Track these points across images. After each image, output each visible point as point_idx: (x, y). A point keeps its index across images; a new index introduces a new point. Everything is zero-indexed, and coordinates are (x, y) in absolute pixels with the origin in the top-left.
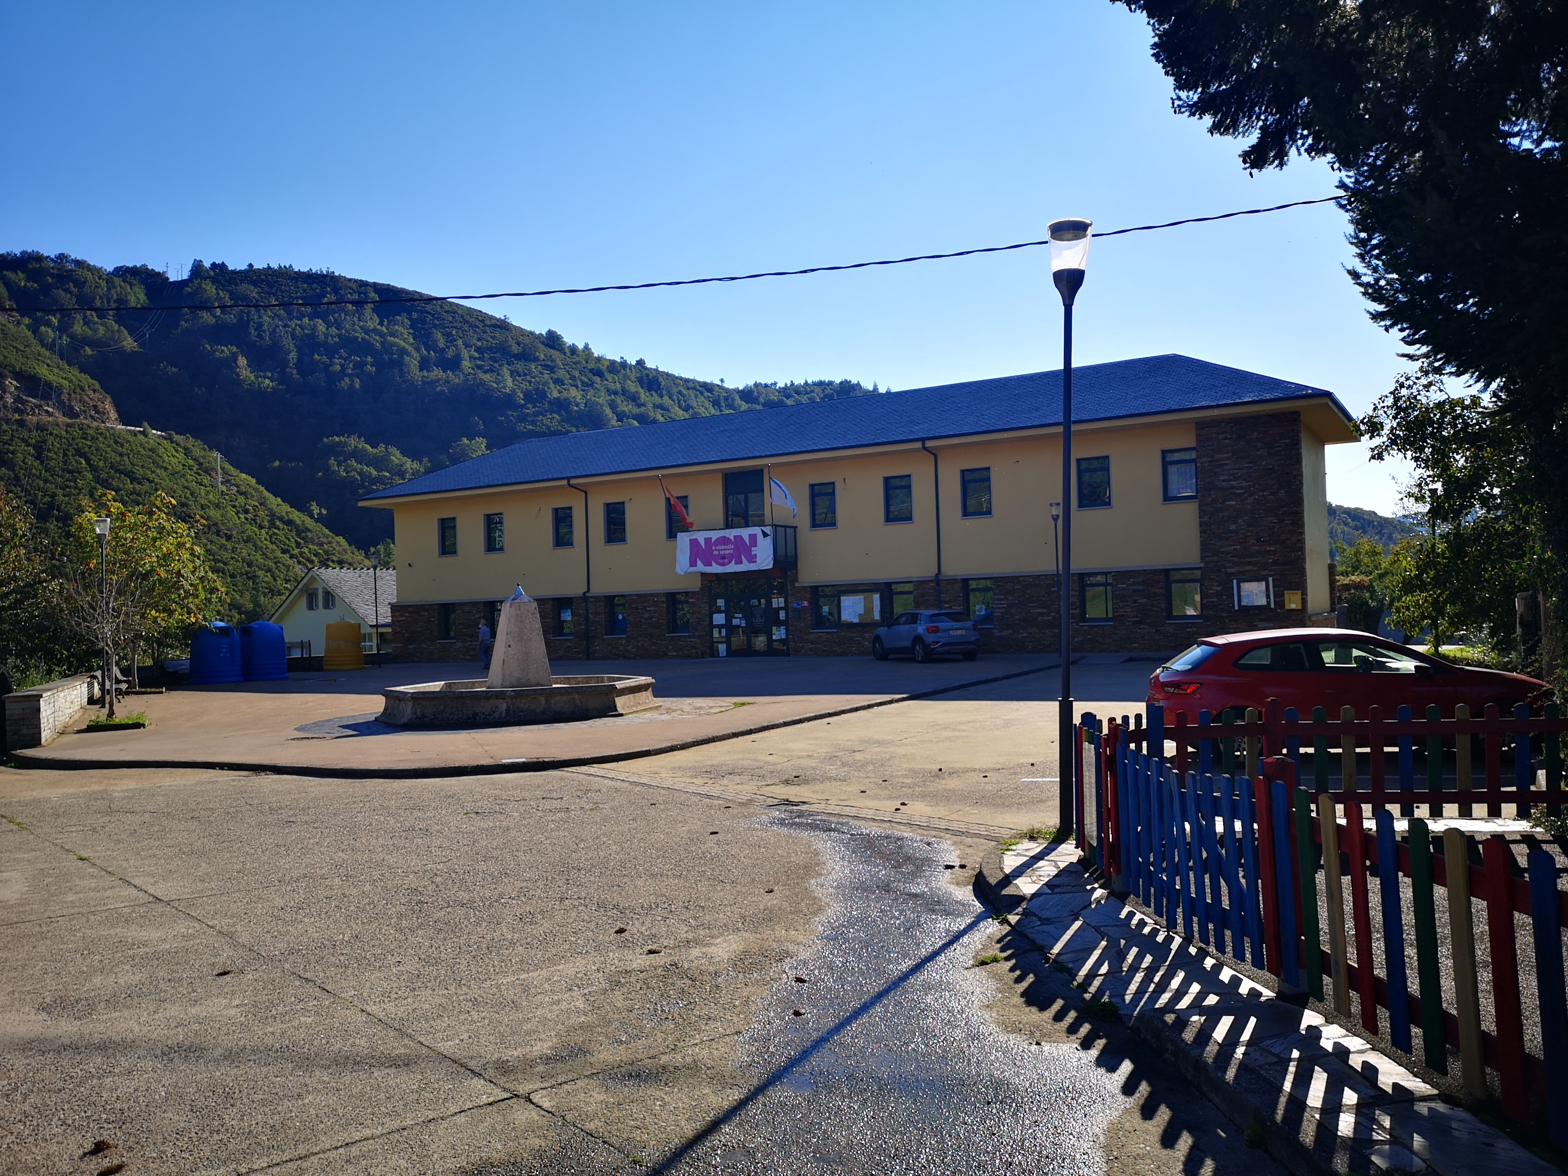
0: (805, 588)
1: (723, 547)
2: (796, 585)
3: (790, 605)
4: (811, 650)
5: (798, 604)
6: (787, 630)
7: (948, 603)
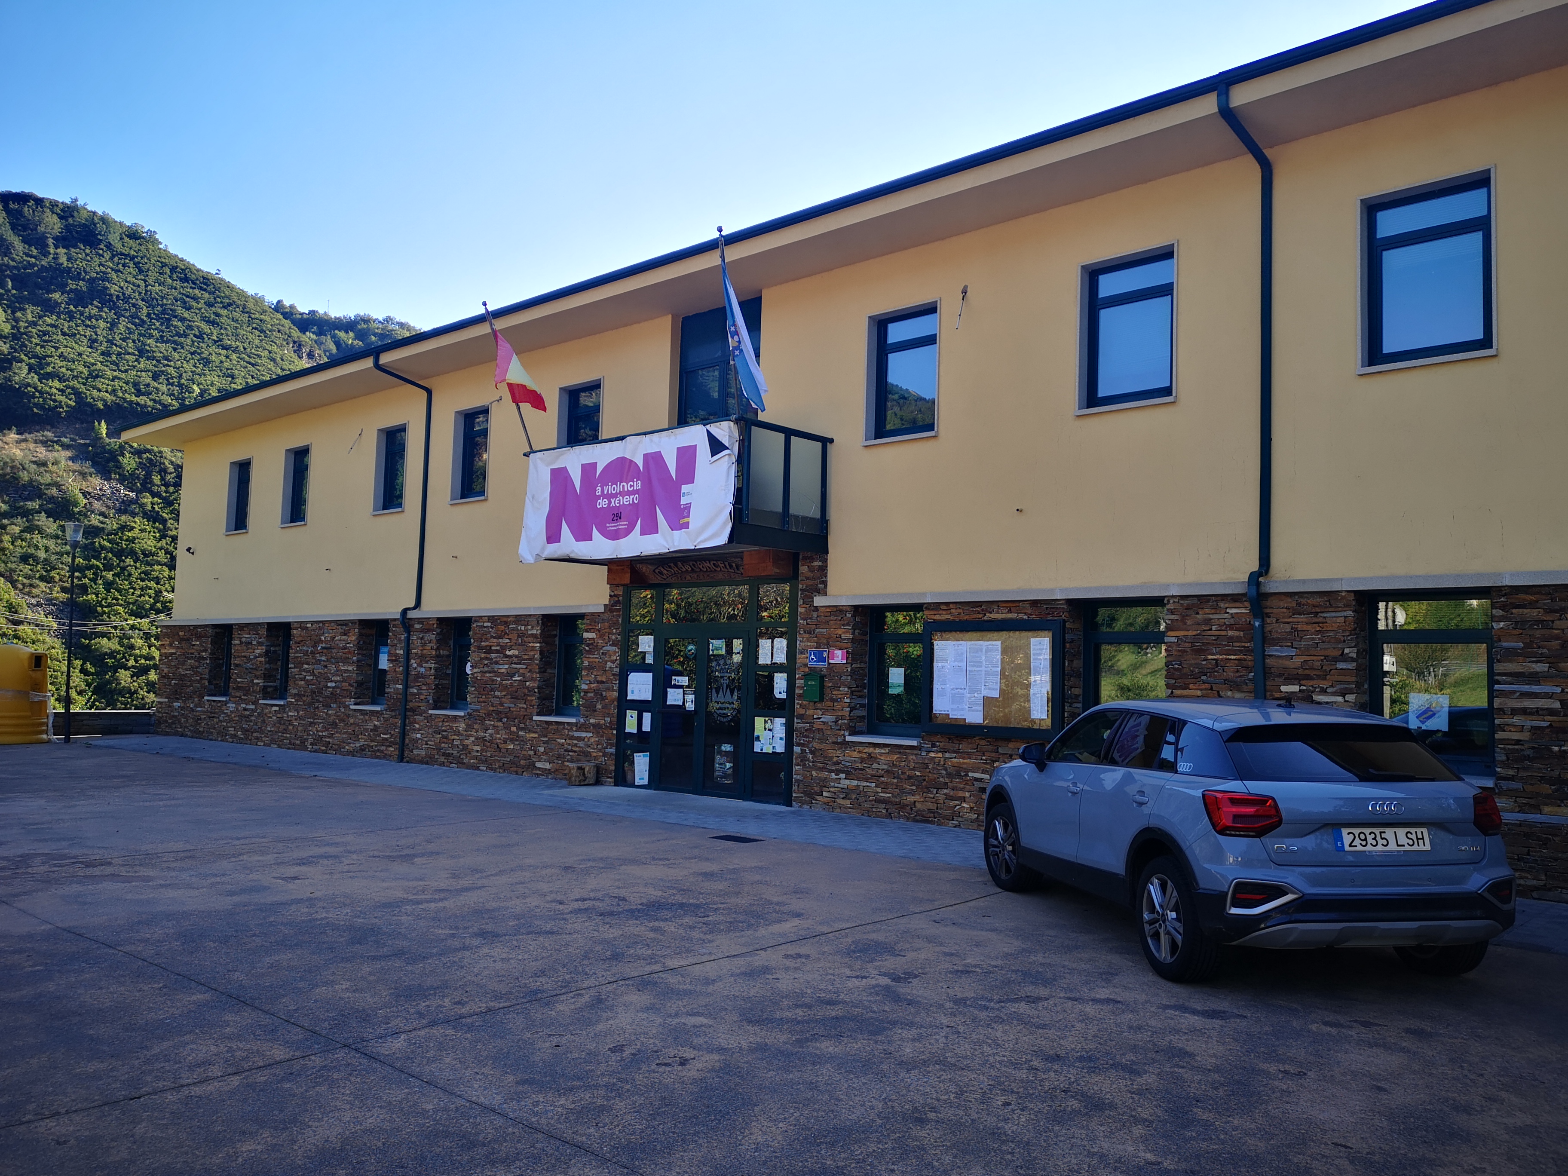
0: (838, 610)
1: (620, 488)
2: (819, 601)
3: (800, 659)
4: (847, 793)
5: (821, 659)
6: (790, 730)
7: (1303, 682)
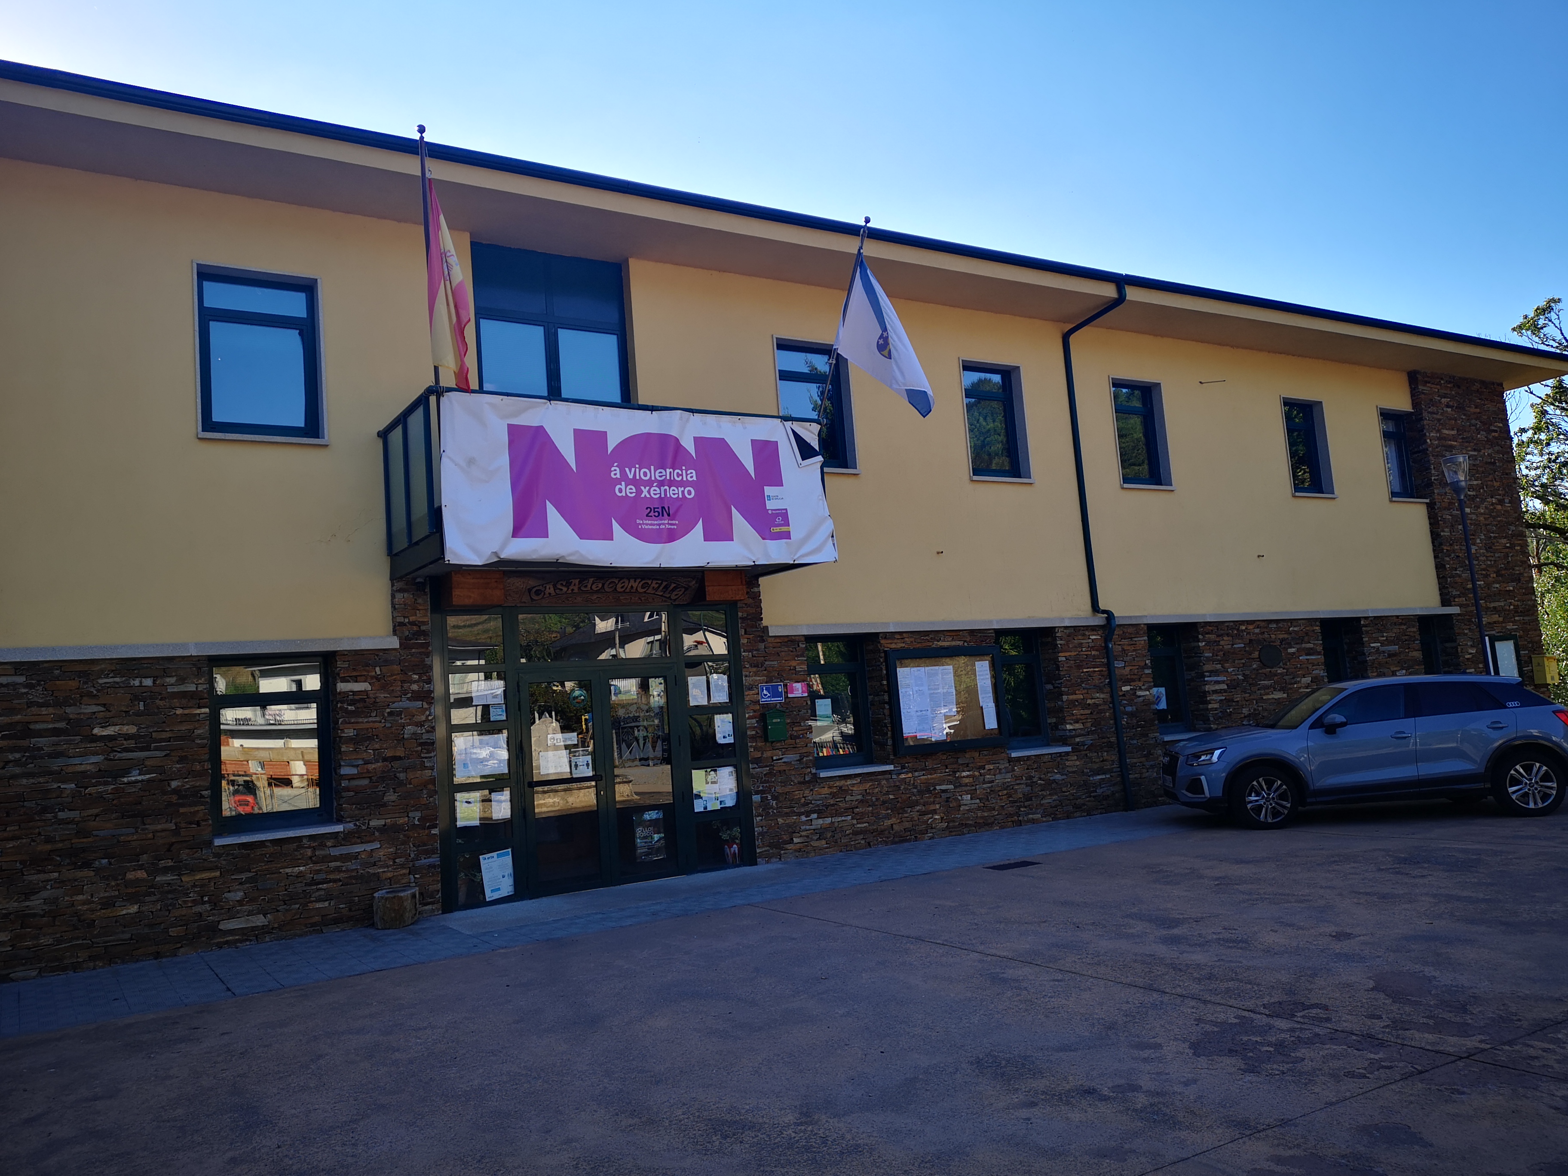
1: (656, 474)
3: (749, 695)
5: (776, 694)
6: (742, 778)
7: (1132, 684)
